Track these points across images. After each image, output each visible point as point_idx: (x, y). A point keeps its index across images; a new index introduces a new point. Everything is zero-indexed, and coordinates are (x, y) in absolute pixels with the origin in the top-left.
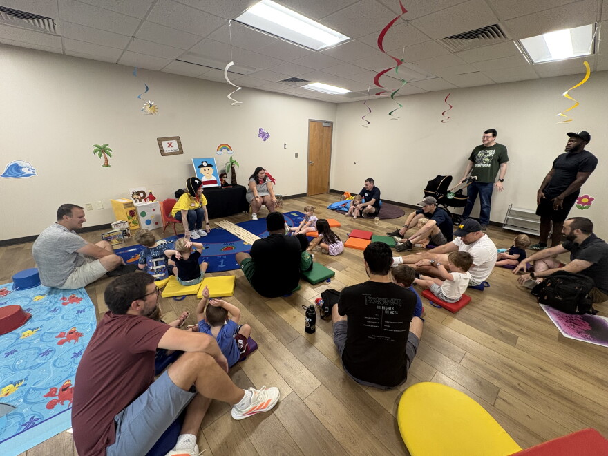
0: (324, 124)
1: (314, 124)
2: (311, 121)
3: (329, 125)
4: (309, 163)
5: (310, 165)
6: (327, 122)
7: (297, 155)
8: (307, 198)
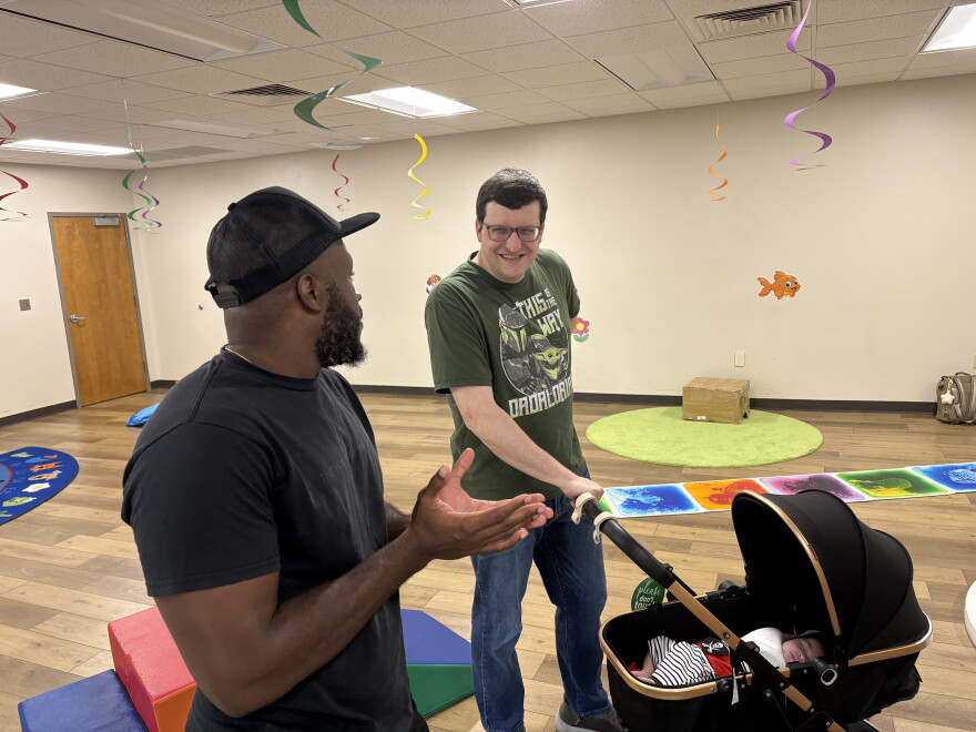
0: (98, 222)
1: (66, 223)
2: (54, 218)
3: (116, 222)
4: (69, 322)
5: (72, 326)
6: (105, 216)
7: (25, 305)
8: (81, 412)
